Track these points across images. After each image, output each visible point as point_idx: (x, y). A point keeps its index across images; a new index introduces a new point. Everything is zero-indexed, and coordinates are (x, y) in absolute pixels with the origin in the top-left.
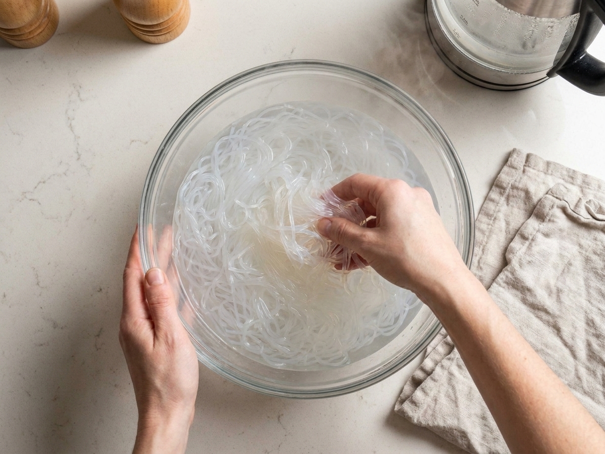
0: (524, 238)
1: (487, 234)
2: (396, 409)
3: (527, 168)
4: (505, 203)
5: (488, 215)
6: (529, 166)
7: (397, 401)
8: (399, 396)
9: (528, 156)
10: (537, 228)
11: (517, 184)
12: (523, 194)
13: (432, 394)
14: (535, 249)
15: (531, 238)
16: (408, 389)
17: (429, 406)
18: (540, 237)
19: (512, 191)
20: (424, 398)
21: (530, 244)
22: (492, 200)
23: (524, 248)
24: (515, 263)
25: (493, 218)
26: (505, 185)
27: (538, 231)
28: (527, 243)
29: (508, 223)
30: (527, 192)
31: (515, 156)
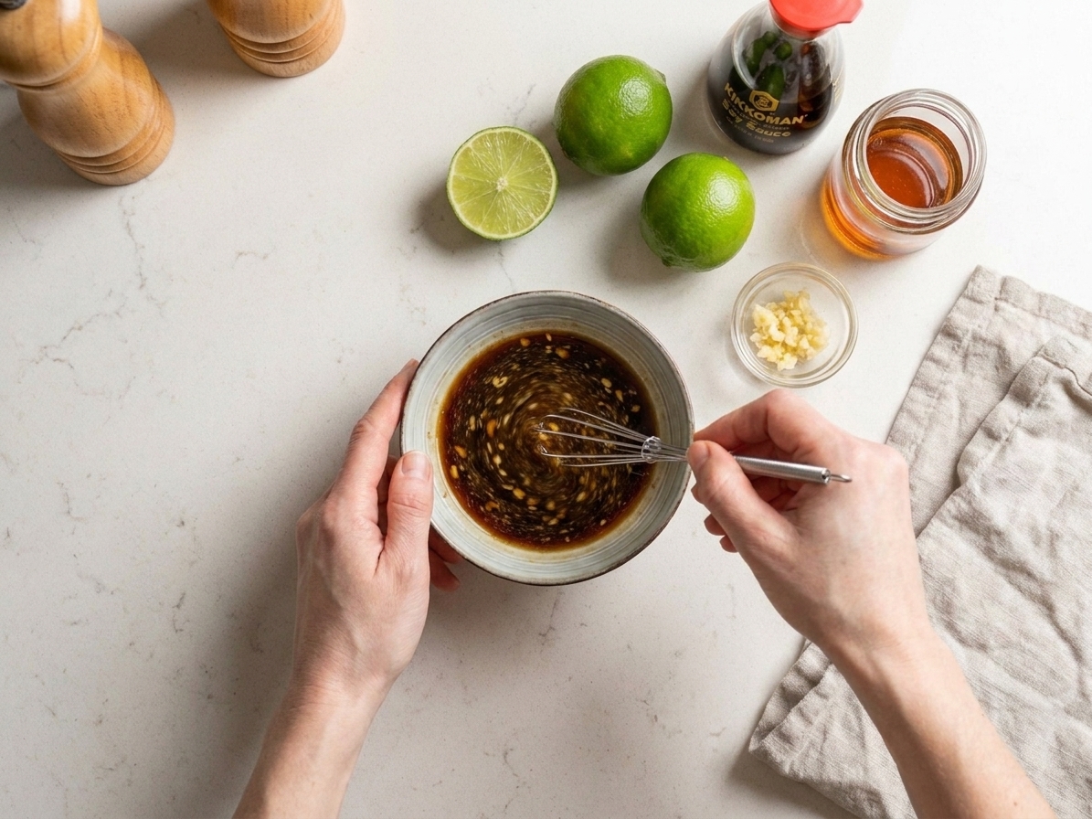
0: (992, 435)
1: (925, 422)
2: (752, 747)
3: (1002, 304)
4: (960, 367)
5: (928, 388)
6: (1006, 300)
7: (753, 732)
8: (757, 724)
9: (1004, 282)
10: (1016, 419)
11: (983, 333)
12: (993, 352)
13: (817, 721)
14: (1011, 457)
15: (1004, 436)
16: (773, 710)
17: (812, 744)
18: (1021, 436)
19: (974, 346)
20: (803, 728)
21: (1004, 448)
22: (937, 361)
23: (992, 455)
24: (973, 482)
25: (936, 396)
26: (959, 333)
27: (1018, 424)
28: (997, 446)
29: (963, 405)
30: (1001, 348)
31: (979, 279)
